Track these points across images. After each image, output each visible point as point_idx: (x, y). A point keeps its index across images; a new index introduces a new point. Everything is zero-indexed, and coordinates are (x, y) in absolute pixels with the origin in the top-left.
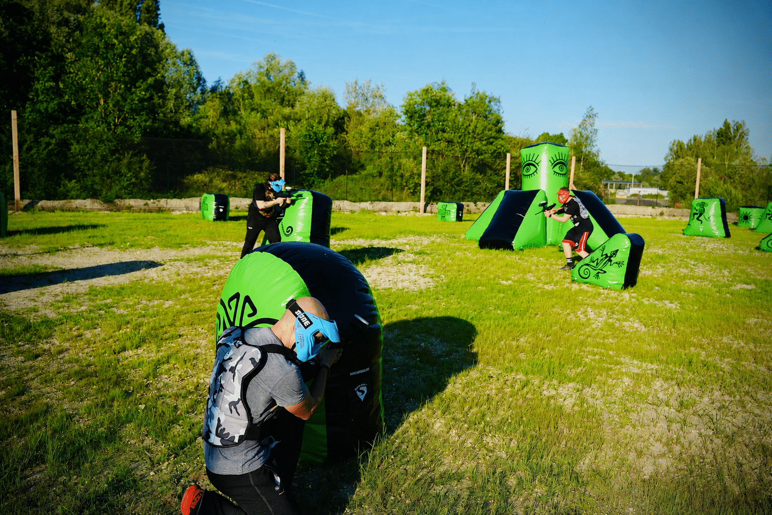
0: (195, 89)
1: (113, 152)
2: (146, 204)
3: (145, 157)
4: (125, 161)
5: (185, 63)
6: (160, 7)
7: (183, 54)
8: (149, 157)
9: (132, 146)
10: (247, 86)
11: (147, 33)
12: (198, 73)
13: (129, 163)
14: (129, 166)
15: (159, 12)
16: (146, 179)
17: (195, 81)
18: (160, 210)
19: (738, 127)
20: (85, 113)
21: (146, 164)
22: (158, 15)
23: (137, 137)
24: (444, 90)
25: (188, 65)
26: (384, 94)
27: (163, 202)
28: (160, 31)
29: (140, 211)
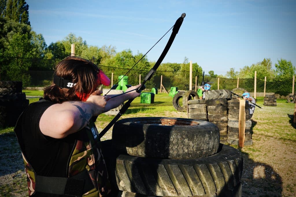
0: (43, 48)
1: (19, 74)
2: (32, 88)
3: (29, 75)
4: (23, 77)
5: (39, 39)
6: (29, 15)
7: (38, 36)
8: (30, 75)
9: (26, 72)
10: (62, 46)
11: (24, 27)
12: (44, 42)
13: (24, 77)
14: (25, 78)
15: (28, 17)
16: (30, 82)
17: (43, 45)
18: (35, 90)
19: (269, 61)
20: (11, 62)
21: (30, 77)
22: (28, 18)
23: (27, 69)
24: (130, 52)
25: (40, 40)
26: (115, 50)
27: (36, 88)
28: (29, 26)
29: (30, 90)
